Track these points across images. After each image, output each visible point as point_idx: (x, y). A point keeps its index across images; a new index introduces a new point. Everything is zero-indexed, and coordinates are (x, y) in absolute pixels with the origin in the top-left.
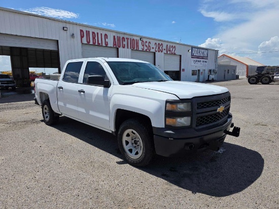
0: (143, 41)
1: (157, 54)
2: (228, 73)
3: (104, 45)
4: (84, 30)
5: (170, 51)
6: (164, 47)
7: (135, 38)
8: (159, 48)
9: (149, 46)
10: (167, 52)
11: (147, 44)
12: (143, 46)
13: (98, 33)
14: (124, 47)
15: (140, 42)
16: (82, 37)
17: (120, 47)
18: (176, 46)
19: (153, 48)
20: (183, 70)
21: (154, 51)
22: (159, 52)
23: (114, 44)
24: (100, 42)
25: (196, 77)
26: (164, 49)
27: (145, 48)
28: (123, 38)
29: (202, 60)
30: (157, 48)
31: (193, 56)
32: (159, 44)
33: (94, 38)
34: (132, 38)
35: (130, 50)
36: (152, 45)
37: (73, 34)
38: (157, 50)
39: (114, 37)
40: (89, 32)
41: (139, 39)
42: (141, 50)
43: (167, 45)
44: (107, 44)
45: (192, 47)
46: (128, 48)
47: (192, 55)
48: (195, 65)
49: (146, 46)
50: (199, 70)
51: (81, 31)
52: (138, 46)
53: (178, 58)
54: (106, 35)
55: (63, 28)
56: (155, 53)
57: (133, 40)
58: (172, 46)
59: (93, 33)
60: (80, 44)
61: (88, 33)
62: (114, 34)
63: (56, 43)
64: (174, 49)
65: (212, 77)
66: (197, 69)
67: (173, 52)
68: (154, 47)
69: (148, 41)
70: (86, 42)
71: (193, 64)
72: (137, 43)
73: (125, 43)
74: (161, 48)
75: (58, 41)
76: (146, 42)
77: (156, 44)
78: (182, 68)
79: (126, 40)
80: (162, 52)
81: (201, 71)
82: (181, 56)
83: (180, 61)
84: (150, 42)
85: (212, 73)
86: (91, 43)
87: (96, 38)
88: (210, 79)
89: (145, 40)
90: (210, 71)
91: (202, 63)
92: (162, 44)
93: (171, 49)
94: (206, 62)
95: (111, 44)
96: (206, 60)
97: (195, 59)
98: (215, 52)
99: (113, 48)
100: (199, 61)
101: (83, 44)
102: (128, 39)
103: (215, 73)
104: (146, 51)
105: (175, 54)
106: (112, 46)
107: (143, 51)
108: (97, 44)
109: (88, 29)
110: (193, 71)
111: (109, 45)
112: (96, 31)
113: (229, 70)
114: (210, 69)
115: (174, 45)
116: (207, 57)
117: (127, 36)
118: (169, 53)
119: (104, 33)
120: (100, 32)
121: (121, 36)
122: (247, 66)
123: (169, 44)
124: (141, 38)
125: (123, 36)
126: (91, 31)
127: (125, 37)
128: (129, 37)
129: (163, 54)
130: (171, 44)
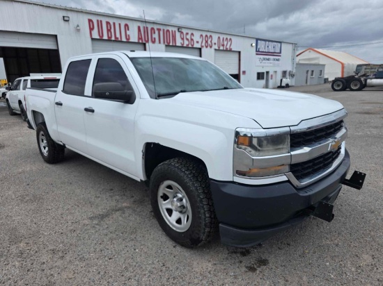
0: (182, 33)
1: (203, 50)
2: (312, 75)
3: (124, 39)
4: (95, 19)
5: (223, 45)
6: (215, 40)
7: (171, 29)
8: (207, 42)
9: (192, 40)
10: (219, 48)
11: (189, 37)
12: (183, 39)
13: (114, 24)
14: (154, 42)
15: (178, 35)
16: (91, 29)
17: (148, 41)
18: (233, 38)
19: (198, 42)
20: (244, 72)
21: (199, 46)
22: (207, 47)
23: (139, 39)
24: (118, 35)
25: (263, 82)
26: (215, 44)
27: (186, 43)
28: (152, 29)
29: (272, 57)
30: (204, 41)
31: (258, 52)
32: (206, 36)
33: (109, 30)
34: (166, 28)
35: (163, 46)
36: (197, 37)
37: (78, 26)
38: (203, 44)
39: (139, 28)
40: (101, 21)
41: (176, 29)
42: (180, 45)
43: (219, 38)
44: (129, 39)
45: (257, 40)
46: (160, 43)
47: (256, 51)
48: (262, 64)
49: (187, 39)
50: (268, 72)
51: (90, 21)
52: (174, 40)
53: (237, 55)
54: (126, 25)
55: (64, 17)
56: (200, 49)
57: (168, 31)
58: (227, 39)
59: (108, 23)
60: (90, 39)
61: (100, 23)
62: (139, 24)
63: (54, 39)
64: (229, 43)
65: (285, 81)
66: (264, 70)
67: (228, 47)
68: (200, 41)
69: (190, 32)
70: (98, 37)
71: (258, 63)
72: (174, 35)
73: (156, 36)
74: (209, 42)
75: (56, 36)
76: (187, 34)
77: (201, 36)
78: (242, 70)
79: (157, 32)
80: (211, 47)
81: (270, 74)
82: (239, 52)
83: (240, 60)
84: (192, 34)
85: (287, 76)
86: (105, 37)
87: (112, 31)
88: (283, 84)
89: (185, 31)
90: (284, 73)
91: (272, 61)
92: (211, 36)
93: (225, 43)
94: (278, 60)
95: (134, 38)
96: (277, 58)
97: (262, 57)
98: (291, 45)
99: (138, 43)
100: (268, 60)
101: (93, 39)
102: (159, 30)
103: (292, 75)
104: (187, 47)
105: (231, 51)
106: (136, 41)
107: (182, 47)
108: (113, 38)
109: (100, 18)
110: (259, 74)
111: (131, 40)
112: (111, 21)
113: (313, 71)
114: (285, 70)
115: (229, 37)
116: (280, 53)
117: (159, 27)
118: (221, 48)
119: (123, 23)
120: (117, 22)
121: (150, 26)
122: (342, 64)
123: (222, 37)
124: (179, 28)
125: (152, 26)
126: (104, 20)
127: (156, 27)
128: (162, 27)
129: (213, 50)
130: (225, 37)
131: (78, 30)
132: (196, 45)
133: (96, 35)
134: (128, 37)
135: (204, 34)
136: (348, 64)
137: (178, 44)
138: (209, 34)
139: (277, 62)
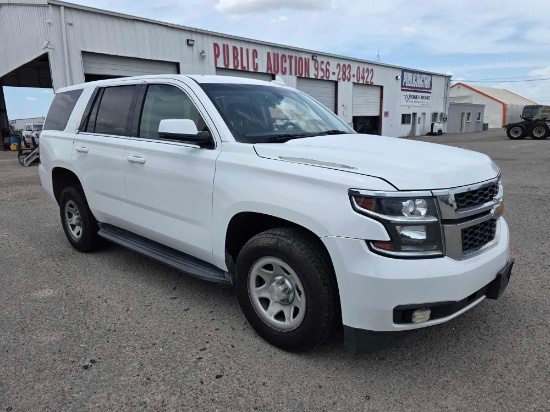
0: (316, 61)
1: (341, 84)
2: (468, 119)
3: (252, 69)
4: (220, 43)
5: (363, 78)
6: (354, 71)
7: (304, 56)
8: (344, 73)
9: (328, 70)
10: (358, 81)
11: (324, 67)
12: (317, 69)
13: (242, 49)
14: (284, 73)
15: (312, 63)
16: (217, 56)
17: (277, 72)
18: (376, 69)
19: (334, 73)
20: (386, 114)
21: (336, 79)
22: (344, 80)
23: (269, 68)
24: (245, 64)
25: (408, 128)
26: (354, 76)
27: (321, 74)
28: (284, 56)
29: (420, 94)
30: (341, 73)
31: (404, 88)
32: (344, 65)
33: (235, 58)
34: (299, 55)
35: (294, 78)
36: (333, 68)
37: (203, 52)
38: (340, 76)
39: (269, 54)
40: (227, 46)
41: (310, 57)
43: (359, 68)
44: (257, 69)
45: (404, 70)
46: (291, 74)
47: (402, 86)
48: (408, 103)
49: (322, 70)
50: (414, 114)
51: (216, 45)
52: (307, 70)
53: (378, 91)
54: (255, 51)
55: (188, 41)
56: (336, 83)
57: (301, 58)
58: (368, 69)
59: (235, 48)
60: (214, 69)
61: (226, 48)
62: (269, 50)
63: (175, 69)
64: (370, 75)
65: (438, 126)
66: (409, 112)
67: (369, 80)
68: (337, 71)
69: (325, 60)
70: (223, 66)
71: (404, 102)
72: (307, 65)
73: (286, 65)
74: (347, 74)
75: (178, 64)
76: (322, 62)
77: (339, 65)
78: (384, 110)
79: (288, 60)
80: (349, 80)
81: (418, 116)
82: (382, 87)
83: (382, 97)
84: (328, 63)
85: (439, 120)
86: (231, 67)
87: (239, 58)
88: (435, 130)
89: (319, 59)
90: (434, 115)
91: (420, 100)
92: (349, 66)
93: (366, 75)
94: (427, 98)
95: (263, 69)
96: (427, 95)
97: (408, 93)
98: (444, 79)
99: (266, 74)
100: (415, 97)
101: (218, 69)
102: (291, 57)
103: (444, 119)
104: (321, 80)
105: (371, 85)
106: (265, 71)
107: (316, 79)
108: (239, 68)
109: (226, 42)
110: (404, 116)
111: (259, 70)
112: (238, 46)
113: (469, 114)
114: (435, 111)
115: (370, 67)
116: (430, 89)
117: (290, 53)
118: (361, 82)
119: (251, 48)
120: (245, 47)
121: (281, 53)
122: (504, 105)
123: (362, 66)
124: (314, 55)
125: (283, 52)
126: (231, 45)
127: (287, 54)
128: (294, 54)
129: (351, 83)
130: (366, 66)
131: (202, 56)
132: (333, 78)
133: (221, 64)
134: (256, 66)
135: (342, 63)
136: (512, 105)
137: (312, 76)
138: (347, 63)
139: (426, 101)
